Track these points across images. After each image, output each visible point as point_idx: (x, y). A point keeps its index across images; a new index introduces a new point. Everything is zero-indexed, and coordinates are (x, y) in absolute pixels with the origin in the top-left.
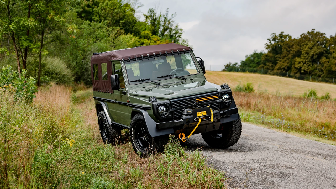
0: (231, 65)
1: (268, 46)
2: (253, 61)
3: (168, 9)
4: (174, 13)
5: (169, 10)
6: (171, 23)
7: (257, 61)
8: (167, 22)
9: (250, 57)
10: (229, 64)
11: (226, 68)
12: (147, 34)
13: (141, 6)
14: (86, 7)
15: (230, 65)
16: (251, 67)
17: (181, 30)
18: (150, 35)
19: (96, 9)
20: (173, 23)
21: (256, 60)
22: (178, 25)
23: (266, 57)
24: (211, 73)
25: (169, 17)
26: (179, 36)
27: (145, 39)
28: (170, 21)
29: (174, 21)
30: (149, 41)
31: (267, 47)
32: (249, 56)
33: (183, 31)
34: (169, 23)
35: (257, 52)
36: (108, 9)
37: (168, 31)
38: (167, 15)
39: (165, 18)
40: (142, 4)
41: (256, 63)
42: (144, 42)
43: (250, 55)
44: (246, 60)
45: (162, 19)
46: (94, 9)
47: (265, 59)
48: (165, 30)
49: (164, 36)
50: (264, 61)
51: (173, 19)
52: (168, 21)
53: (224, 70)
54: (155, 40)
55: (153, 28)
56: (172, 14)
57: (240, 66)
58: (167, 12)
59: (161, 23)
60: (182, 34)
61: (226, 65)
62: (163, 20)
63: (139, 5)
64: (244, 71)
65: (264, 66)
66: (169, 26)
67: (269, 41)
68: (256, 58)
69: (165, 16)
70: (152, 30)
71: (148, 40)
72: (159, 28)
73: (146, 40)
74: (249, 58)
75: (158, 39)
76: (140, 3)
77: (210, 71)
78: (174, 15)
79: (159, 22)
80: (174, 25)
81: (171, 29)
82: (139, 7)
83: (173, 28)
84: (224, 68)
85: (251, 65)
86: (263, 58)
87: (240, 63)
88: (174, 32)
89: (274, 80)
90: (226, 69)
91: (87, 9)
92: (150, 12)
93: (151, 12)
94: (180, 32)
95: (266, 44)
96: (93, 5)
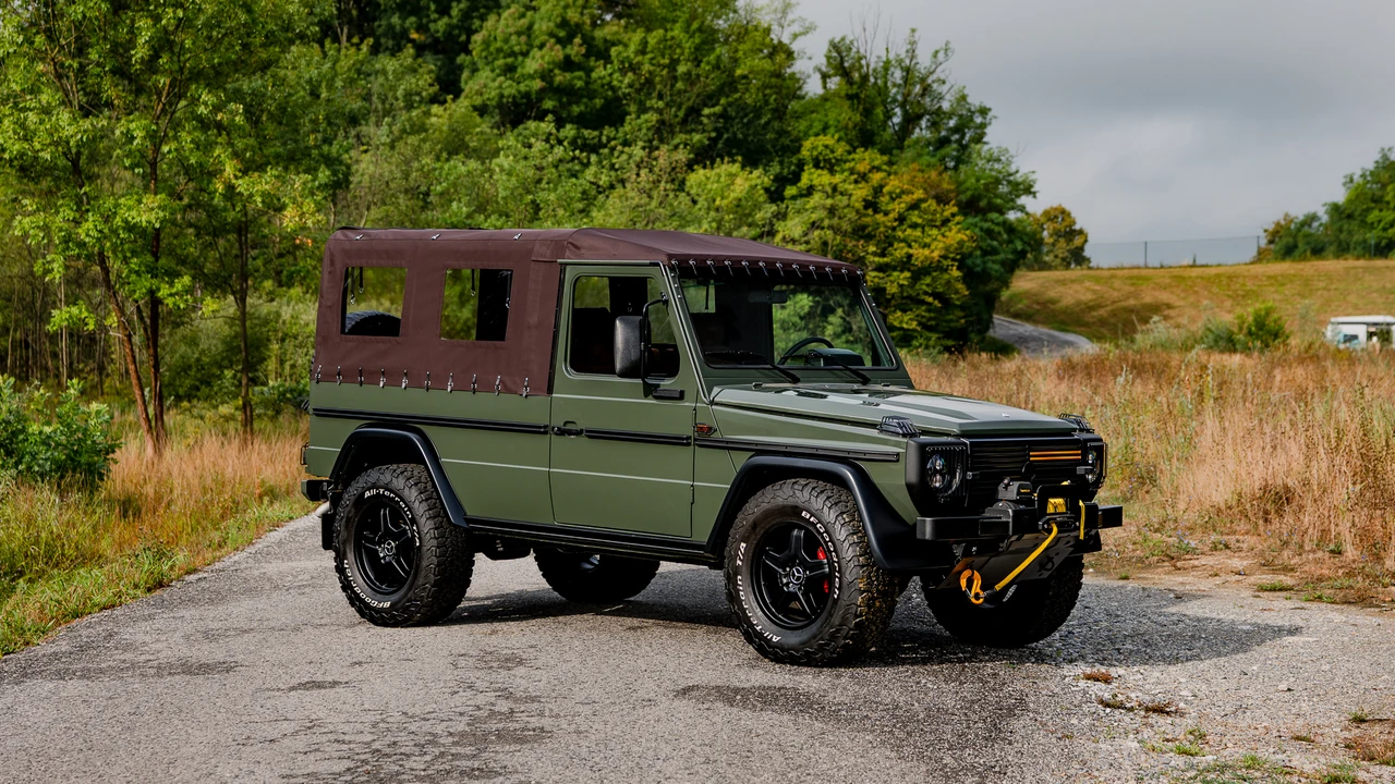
0: (1292, 227)
2: (1377, 200)
3: (914, 31)
4: (940, 45)
5: (917, 35)
6: (935, 87)
8: (918, 89)
9: (1365, 183)
10: (1283, 222)
11: (1270, 242)
12: (826, 147)
13: (807, 31)
14: (557, 71)
15: (1287, 226)
16: (1372, 226)
17: (984, 111)
18: (841, 149)
19: (600, 72)
20: (944, 89)
22: (966, 92)
25: (924, 61)
26: (977, 139)
27: (819, 171)
28: (930, 81)
29: (942, 77)
30: (837, 178)
32: (1357, 179)
33: (990, 114)
34: (926, 90)
36: (647, 67)
37: (925, 121)
38: (912, 57)
39: (908, 70)
40: (807, 25)
42: (815, 182)
43: (1363, 176)
44: (1351, 200)
45: (898, 75)
46: (594, 75)
48: (911, 121)
49: (909, 146)
51: (939, 70)
52: (923, 80)
53: (1261, 256)
54: (862, 168)
55: (858, 117)
56: (932, 51)
57: (1327, 227)
58: (913, 43)
59: (893, 92)
60: (988, 130)
61: (1271, 227)
62: (900, 81)
63: (796, 28)
64: (1343, 250)
66: (928, 102)
69: (907, 63)
70: (854, 127)
71: (832, 172)
72: (888, 115)
73: (825, 172)
74: (1358, 187)
75: (876, 163)
78: (941, 56)
79: (882, 91)
80: (948, 97)
81: (938, 112)
82: (795, 36)
83: (946, 106)
84: (1262, 243)
85: (1373, 216)
87: (1324, 216)
88: (952, 123)
90: (1271, 247)
91: (560, 78)
92: (835, 54)
93: (839, 51)
94: (978, 119)
96: (587, 56)
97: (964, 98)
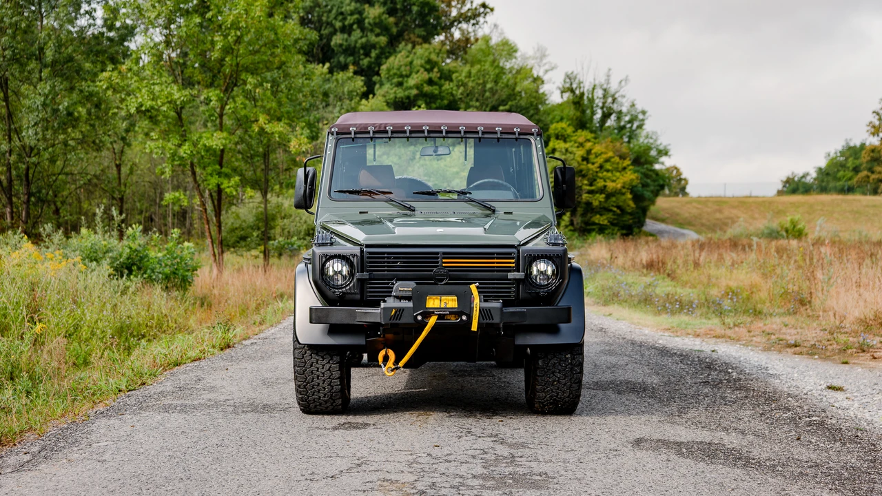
0: (796, 179)
1: (874, 127)
2: (843, 166)
3: (610, 70)
4: (623, 77)
5: (611, 72)
6: (619, 99)
7: (854, 166)
8: (610, 100)
9: (837, 157)
10: (791, 177)
11: (784, 186)
12: (563, 128)
13: (552, 69)
14: (425, 85)
15: (793, 179)
16: (839, 179)
17: (644, 113)
18: (570, 130)
19: (447, 86)
20: (624, 100)
21: (851, 163)
22: (635, 102)
23: (872, 154)
24: (725, 202)
25: (613, 87)
26: (640, 127)
27: (559, 141)
28: (616, 96)
29: (623, 94)
30: (567, 145)
31: (873, 130)
32: (832, 155)
33: (647, 115)
34: (614, 100)
35: (852, 144)
36: (470, 84)
37: (613, 117)
38: (608, 83)
39: (605, 90)
40: (553, 65)
41: (851, 168)
42: (557, 147)
43: (836, 153)
44: (829, 166)
45: (599, 93)
46: (443, 88)
47: (869, 158)
48: (606, 116)
49: (605, 129)
50: (867, 162)
51: (622, 90)
52: (613, 96)
53: (780, 193)
54: (581, 140)
55: (578, 114)
56: (619, 81)
57: (815, 179)
58: (608, 76)
59: (597, 101)
60: (646, 122)
61: (785, 179)
62: (601, 96)
63: (547, 67)
64: (824, 190)
65: (869, 174)
66: (615, 107)
67: (877, 117)
68: (851, 159)
69: (605, 86)
70: (577, 119)
71: (565, 141)
72: (593, 113)
73: (561, 141)
74: (832, 159)
75: (589, 137)
76: (550, 62)
77: (725, 197)
78: (623, 83)
79: (591, 101)
80: (626, 104)
81: (620, 112)
82: (546, 71)
83: (624, 109)
84: (780, 187)
85: (841, 173)
86: (865, 158)
87: (814, 175)
88: (627, 118)
89: (874, 206)
90: (785, 189)
91: (427, 88)
92: (568, 80)
93: (570, 79)
94: (641, 117)
95: (871, 123)
96: (440, 78)
97: (633, 105)
